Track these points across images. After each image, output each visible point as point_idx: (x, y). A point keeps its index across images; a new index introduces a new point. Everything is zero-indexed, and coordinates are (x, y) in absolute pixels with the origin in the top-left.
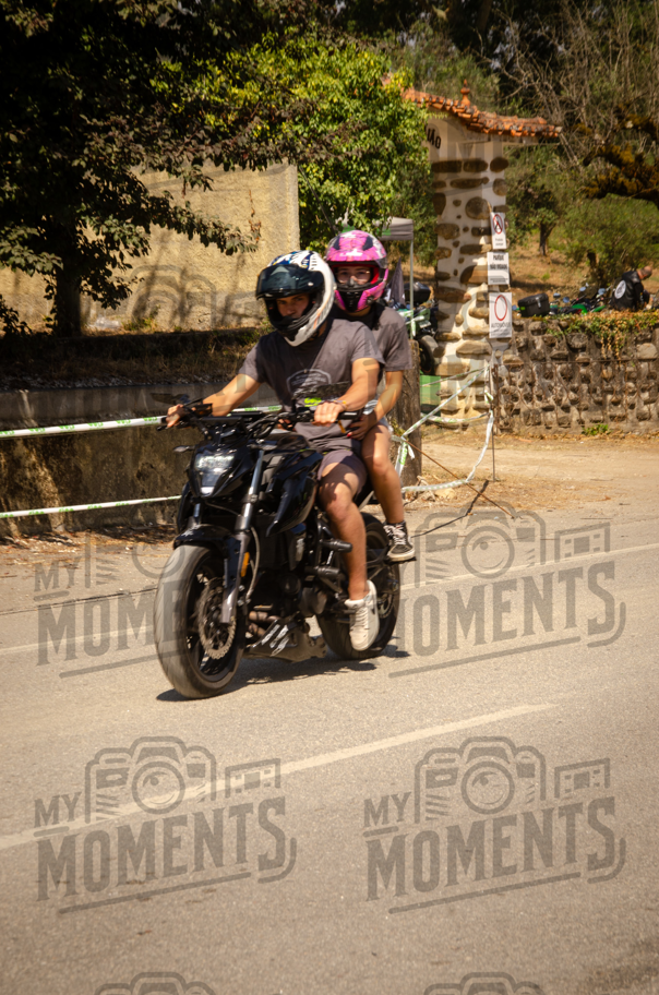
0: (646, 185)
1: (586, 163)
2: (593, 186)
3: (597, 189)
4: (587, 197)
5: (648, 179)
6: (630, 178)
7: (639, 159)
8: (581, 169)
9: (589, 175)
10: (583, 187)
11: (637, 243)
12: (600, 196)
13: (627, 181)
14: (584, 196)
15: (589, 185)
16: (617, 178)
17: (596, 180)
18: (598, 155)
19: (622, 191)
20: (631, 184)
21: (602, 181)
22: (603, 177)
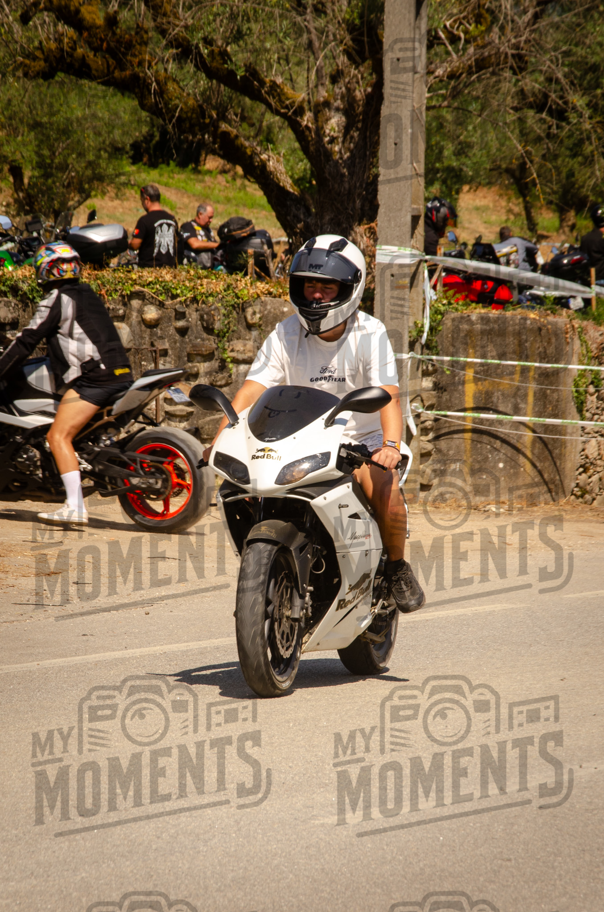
0: (121, 66)
1: (25, 19)
2: (35, 58)
3: (40, 65)
4: (26, 75)
5: (125, 54)
6: (96, 50)
7: (112, 21)
8: (17, 27)
9: (30, 40)
10: (20, 59)
11: (91, 157)
12: (47, 75)
13: (91, 55)
14: (20, 73)
15: (30, 56)
16: (74, 49)
17: (40, 48)
18: (46, 9)
19: (81, 70)
20: (96, 61)
21: (50, 50)
22: (53, 45)
